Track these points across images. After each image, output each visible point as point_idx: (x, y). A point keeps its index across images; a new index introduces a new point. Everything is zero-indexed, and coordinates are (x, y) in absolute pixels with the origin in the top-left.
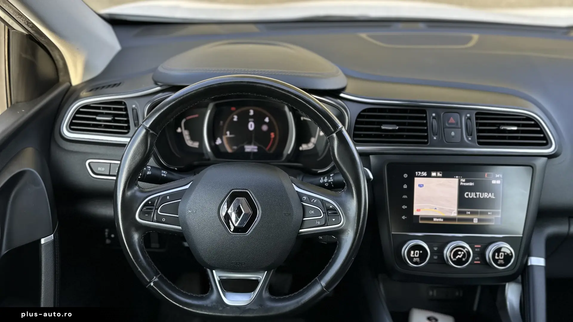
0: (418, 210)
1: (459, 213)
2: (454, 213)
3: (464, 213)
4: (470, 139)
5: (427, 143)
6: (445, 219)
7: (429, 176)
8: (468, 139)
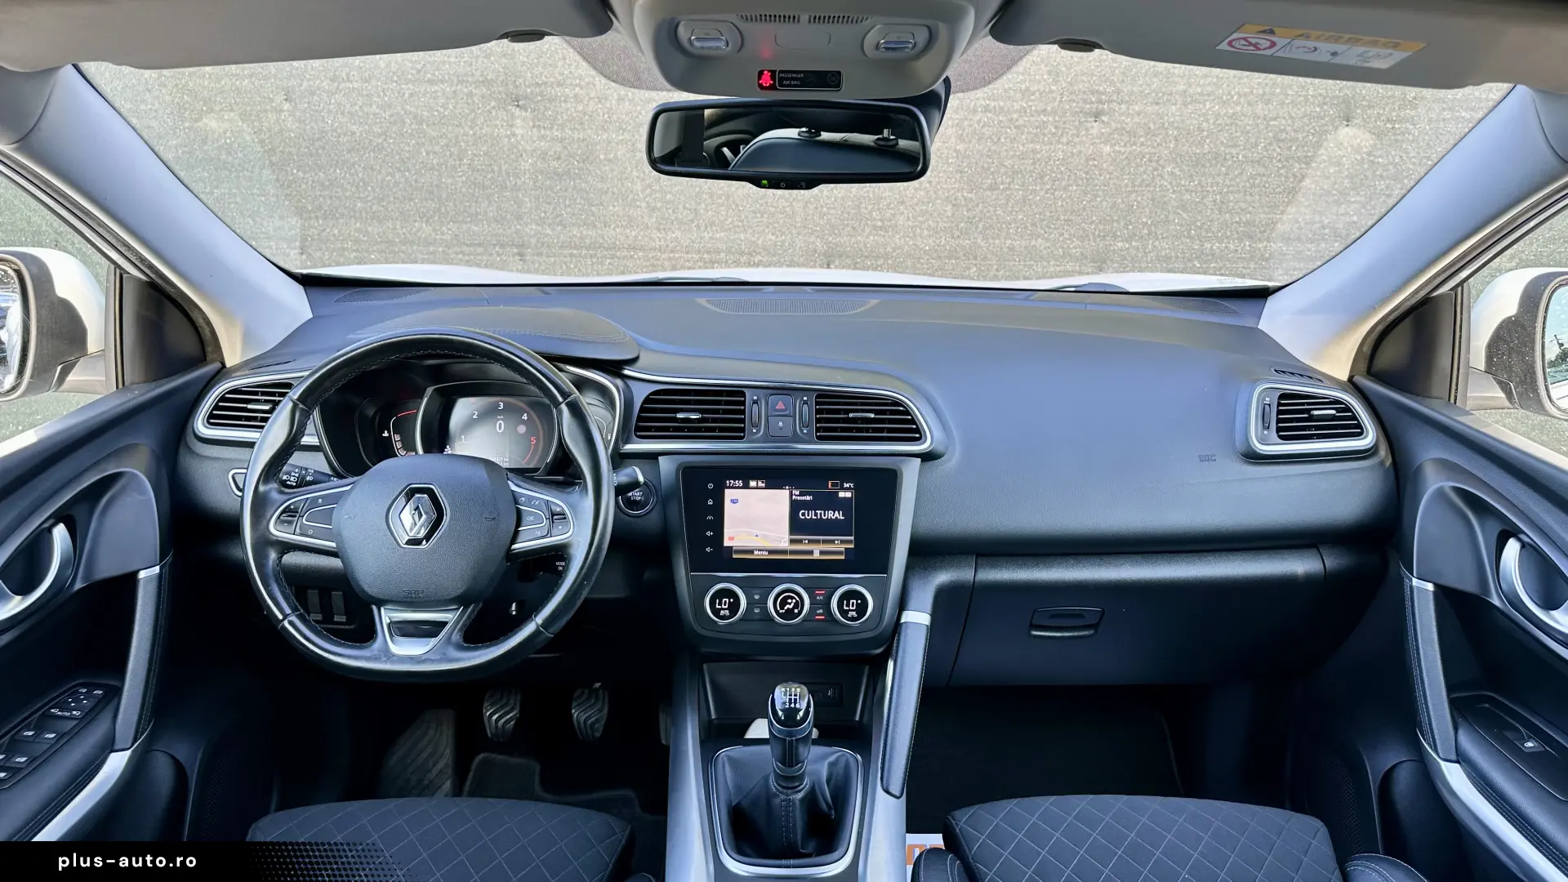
0: (731, 539)
1: (792, 541)
2: (784, 544)
3: (800, 541)
4: (805, 431)
5: (742, 438)
6: (771, 552)
7: (746, 486)
8: (802, 431)
